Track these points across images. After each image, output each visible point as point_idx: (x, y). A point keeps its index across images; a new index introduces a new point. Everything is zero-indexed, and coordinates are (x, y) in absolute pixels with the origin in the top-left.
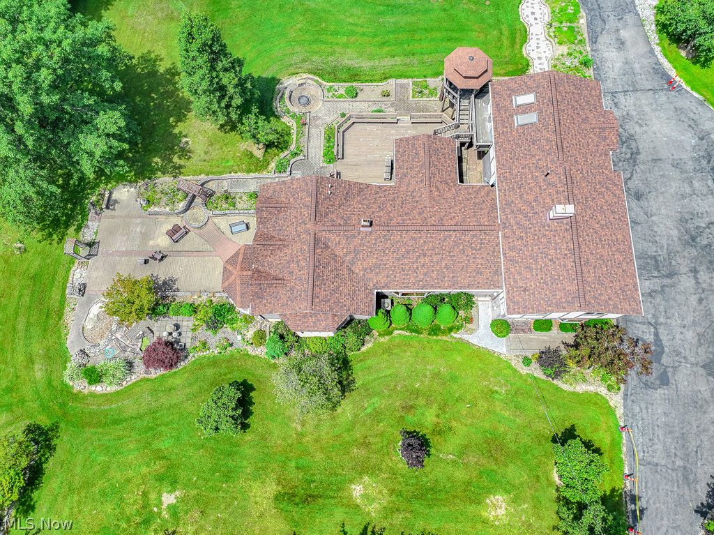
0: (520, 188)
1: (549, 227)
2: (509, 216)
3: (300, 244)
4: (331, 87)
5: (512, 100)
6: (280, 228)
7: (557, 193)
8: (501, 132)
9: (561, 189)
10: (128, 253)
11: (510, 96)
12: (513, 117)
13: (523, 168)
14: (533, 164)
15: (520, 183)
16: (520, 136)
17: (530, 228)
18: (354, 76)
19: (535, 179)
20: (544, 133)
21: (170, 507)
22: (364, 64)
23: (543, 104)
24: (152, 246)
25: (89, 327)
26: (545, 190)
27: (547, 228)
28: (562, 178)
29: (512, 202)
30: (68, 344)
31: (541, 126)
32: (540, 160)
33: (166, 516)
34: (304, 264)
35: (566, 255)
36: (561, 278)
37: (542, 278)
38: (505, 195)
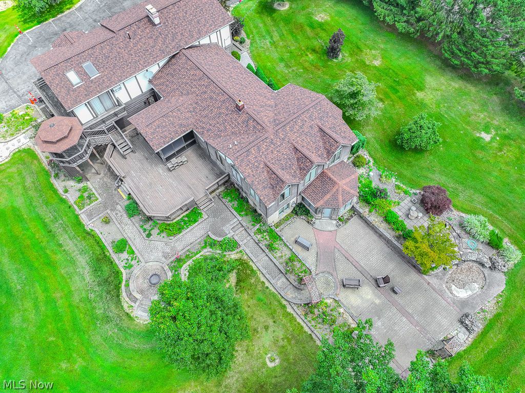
0: (148, 50)
1: (165, 23)
2: (171, 47)
3: (289, 135)
4: (125, 268)
5: (77, 87)
6: (288, 160)
7: (139, 28)
8: (109, 82)
9: (135, 27)
10: (403, 312)
11: (74, 90)
12: (92, 80)
13: (132, 55)
14: (125, 50)
15: (144, 52)
16: (106, 68)
17: (172, 32)
18: (101, 260)
19: (135, 45)
20: (97, 53)
21: (488, 133)
22: (83, 261)
23: (72, 65)
24: (379, 297)
25: (476, 286)
26: (140, 35)
27: (167, 24)
28: (126, 30)
29: (160, 50)
30: (503, 287)
31: (92, 59)
32: (120, 48)
33: (493, 131)
34: (299, 121)
35: (178, 7)
36: (194, 4)
37: (200, 13)
38: (157, 56)
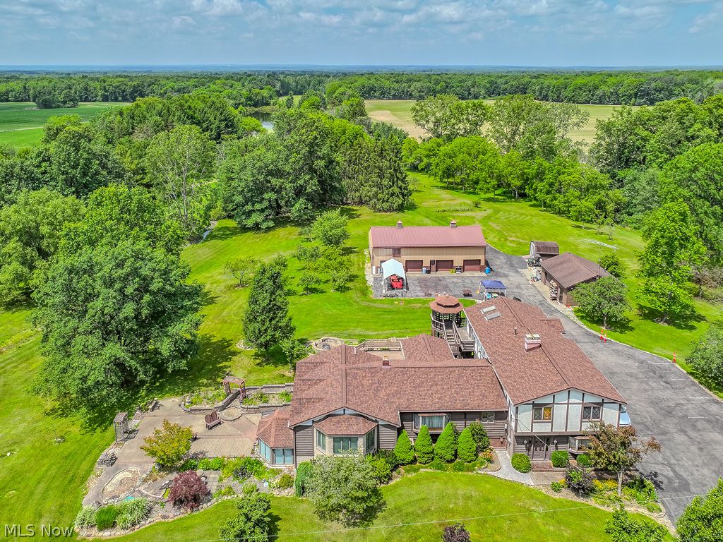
23: (502, 309)
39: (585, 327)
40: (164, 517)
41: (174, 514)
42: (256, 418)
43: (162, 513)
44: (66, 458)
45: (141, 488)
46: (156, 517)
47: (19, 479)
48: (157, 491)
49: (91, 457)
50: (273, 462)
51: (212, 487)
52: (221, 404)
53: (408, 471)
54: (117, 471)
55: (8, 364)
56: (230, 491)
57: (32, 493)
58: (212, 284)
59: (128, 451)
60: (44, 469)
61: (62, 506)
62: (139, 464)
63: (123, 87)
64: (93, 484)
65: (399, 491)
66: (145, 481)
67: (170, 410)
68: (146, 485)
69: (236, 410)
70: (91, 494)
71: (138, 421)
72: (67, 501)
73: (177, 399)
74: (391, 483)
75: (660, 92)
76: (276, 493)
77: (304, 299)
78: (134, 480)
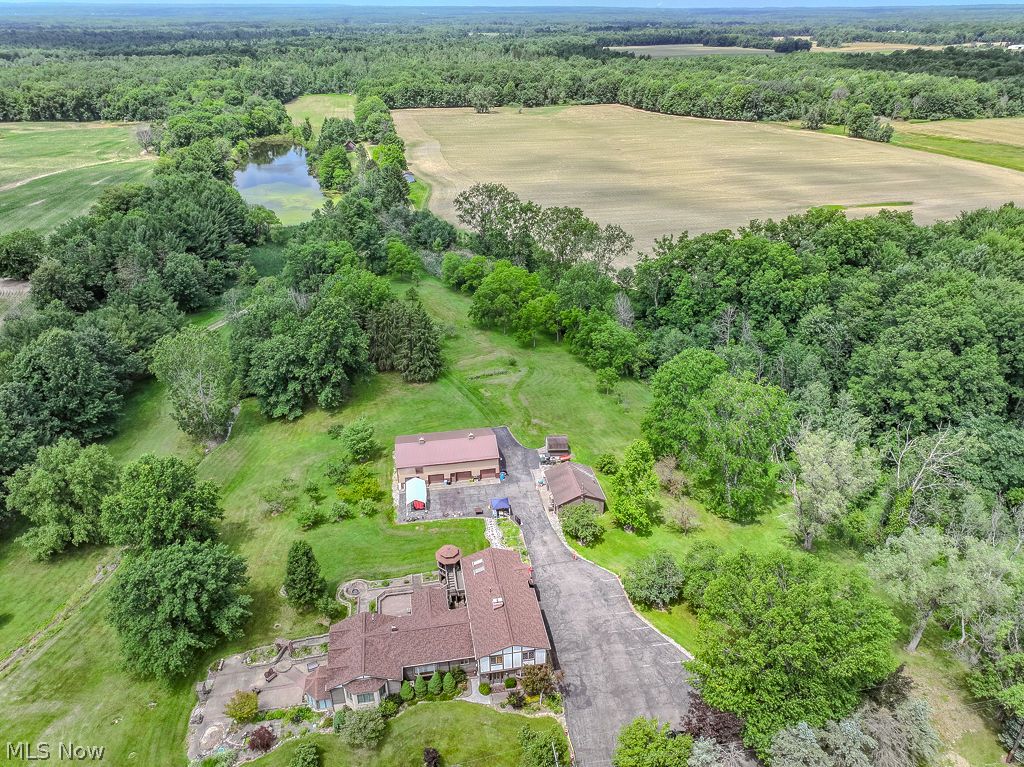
4: (373, 583)
18: (387, 576)
22: (393, 570)
24: (252, 687)
25: (205, 741)
30: (188, 754)
39: (565, 543)
40: (248, 759)
41: (255, 756)
42: (303, 668)
43: (246, 756)
44: (164, 720)
45: (228, 740)
46: (242, 760)
47: (134, 743)
48: (240, 741)
49: (184, 717)
50: (318, 707)
51: (278, 733)
52: (274, 659)
53: (409, 705)
54: (206, 726)
55: (79, 630)
56: (290, 734)
57: (148, 753)
58: (247, 509)
59: (210, 709)
60: (150, 732)
61: (173, 760)
62: (221, 719)
63: (60, 99)
64: (190, 739)
65: (402, 721)
66: (229, 733)
67: (235, 667)
68: (230, 737)
69: (287, 663)
70: (191, 749)
71: (212, 681)
72: (176, 755)
73: (239, 657)
74: (398, 716)
75: (770, 102)
76: (322, 731)
77: (336, 528)
78: (220, 732)
